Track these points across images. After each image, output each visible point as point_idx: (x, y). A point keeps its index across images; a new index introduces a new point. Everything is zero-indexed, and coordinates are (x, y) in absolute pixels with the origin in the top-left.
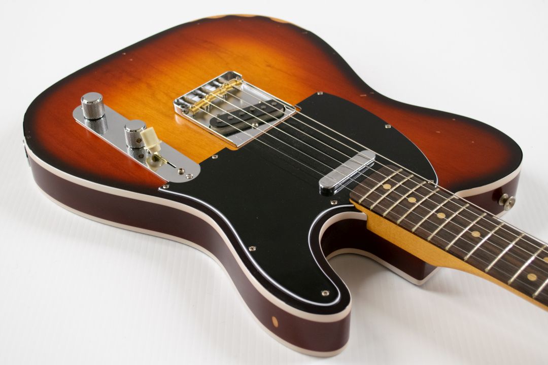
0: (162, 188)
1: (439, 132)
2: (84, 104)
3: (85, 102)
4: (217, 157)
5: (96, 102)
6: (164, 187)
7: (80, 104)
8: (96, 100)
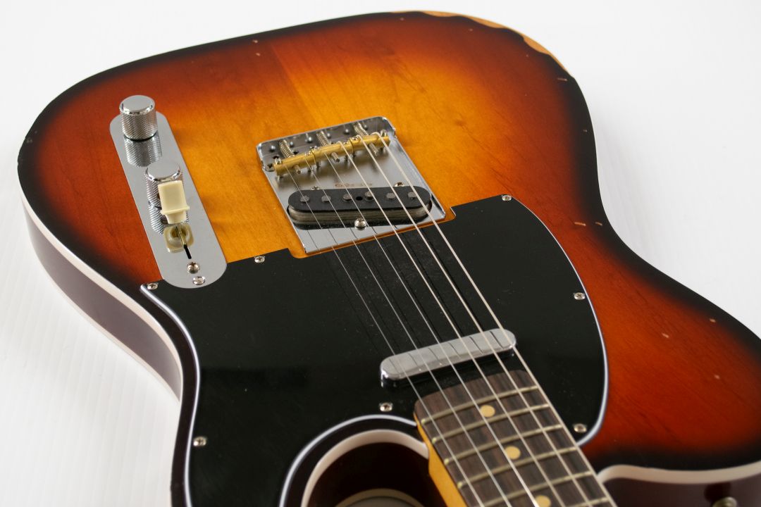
0: (146, 286)
1: (667, 336)
2: (125, 115)
3: (126, 111)
4: (263, 260)
5: (145, 112)
6: (149, 288)
7: (118, 113)
8: (145, 109)
